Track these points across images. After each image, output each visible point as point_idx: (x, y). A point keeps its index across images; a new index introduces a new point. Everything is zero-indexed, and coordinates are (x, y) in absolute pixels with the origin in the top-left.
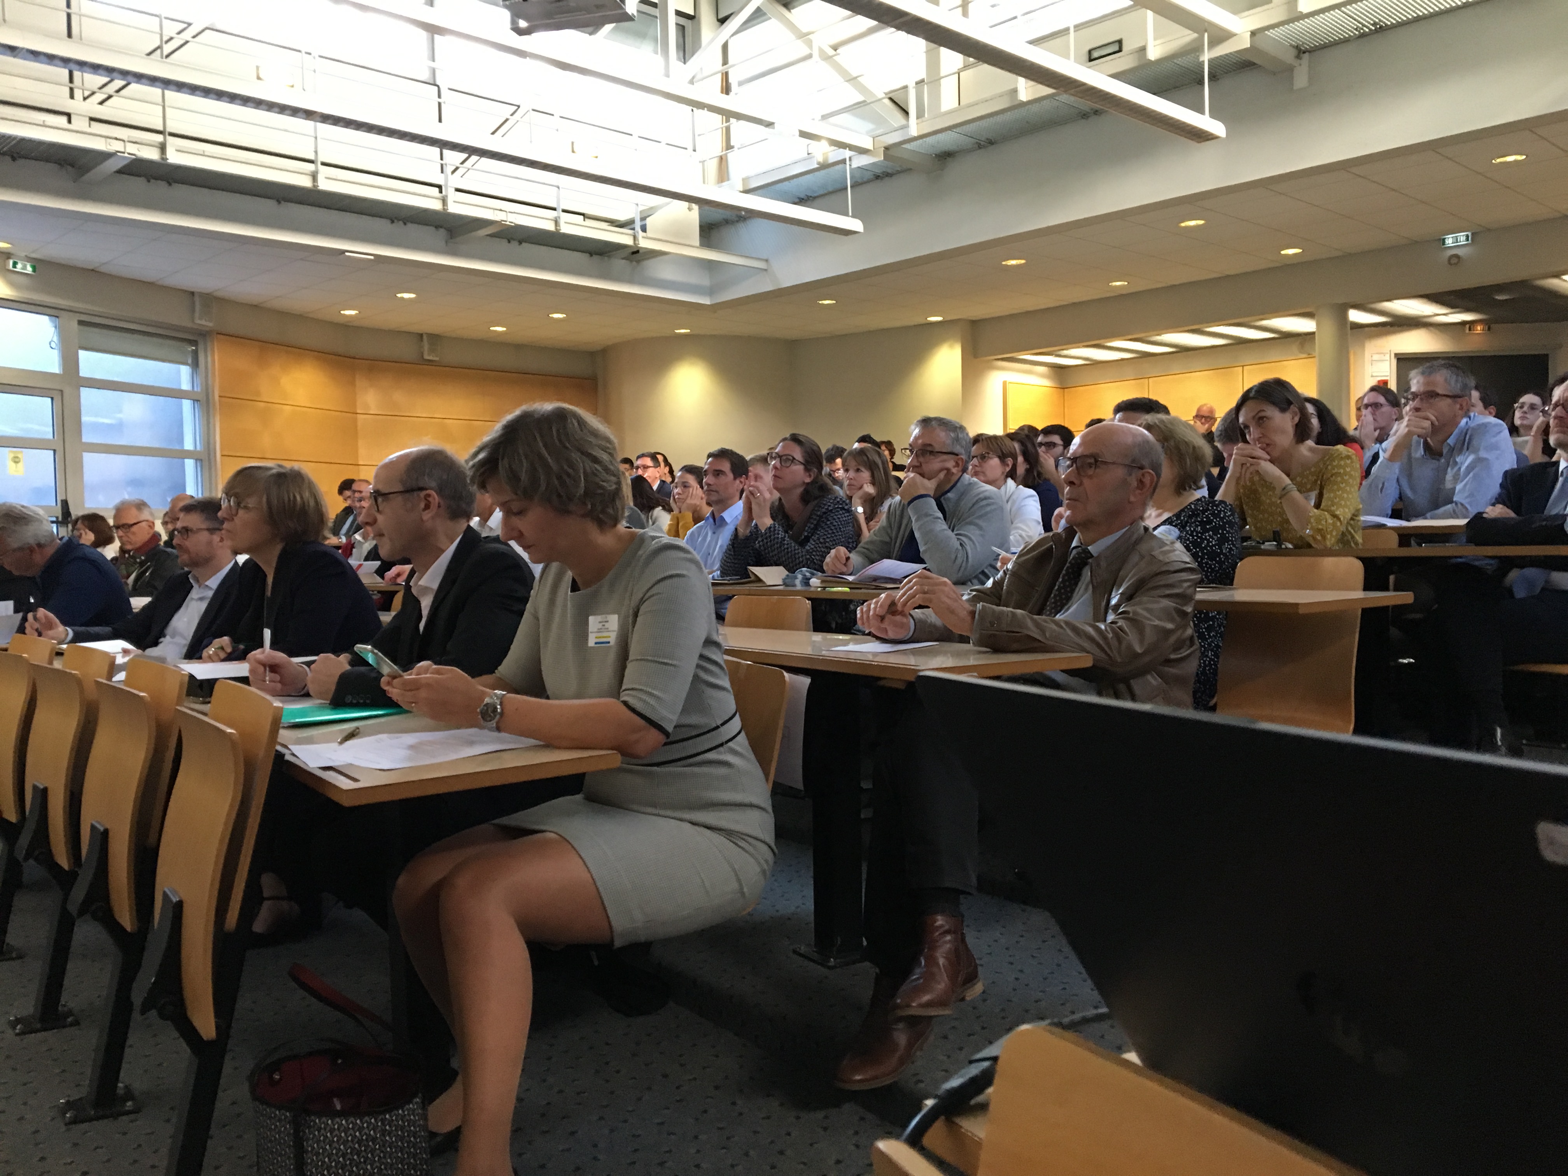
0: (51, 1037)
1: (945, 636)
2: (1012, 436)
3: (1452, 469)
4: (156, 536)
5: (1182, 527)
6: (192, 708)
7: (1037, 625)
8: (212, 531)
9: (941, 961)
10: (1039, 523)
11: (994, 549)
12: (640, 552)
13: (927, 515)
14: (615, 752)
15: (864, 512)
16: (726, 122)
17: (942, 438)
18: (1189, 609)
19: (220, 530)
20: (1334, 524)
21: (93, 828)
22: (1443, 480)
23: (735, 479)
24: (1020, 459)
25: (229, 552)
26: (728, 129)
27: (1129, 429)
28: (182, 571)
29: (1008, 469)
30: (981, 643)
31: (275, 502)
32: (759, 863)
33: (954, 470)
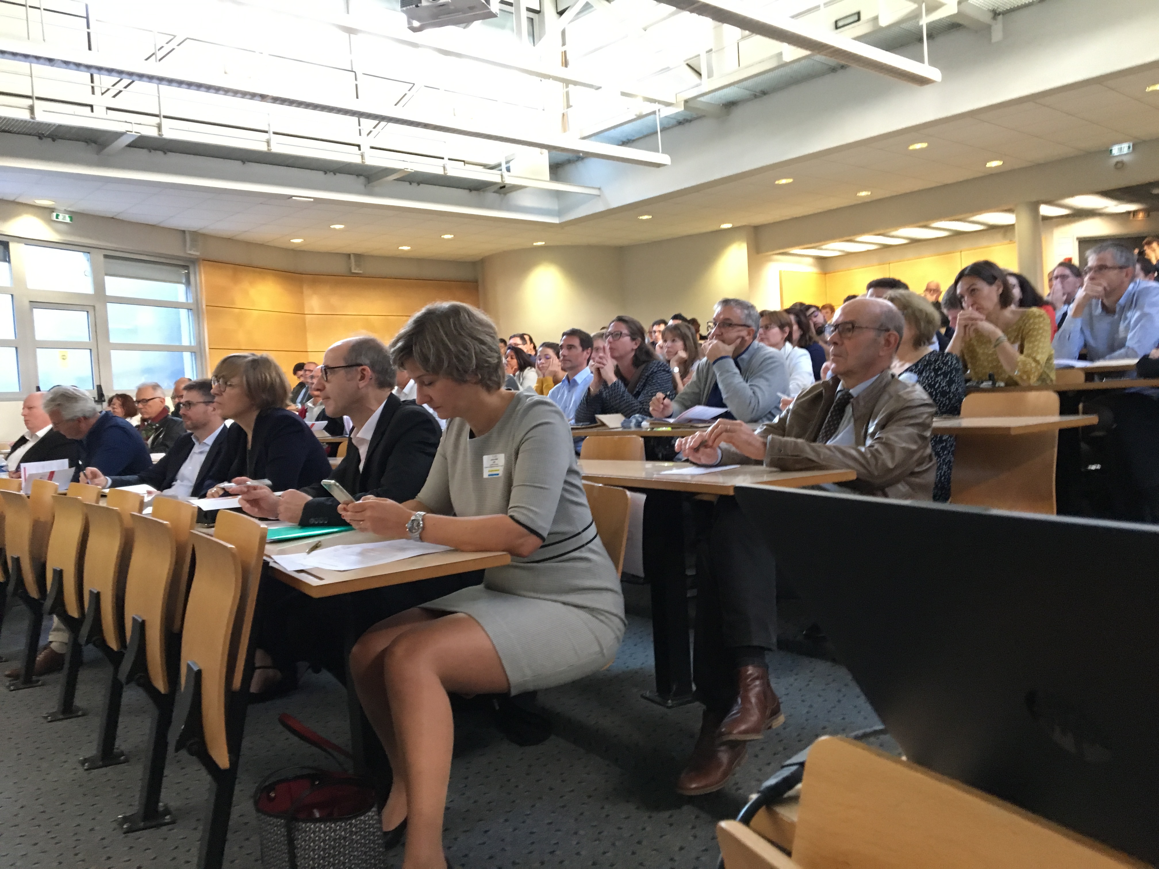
0: (110, 771)
1: (744, 461)
2: (788, 311)
3: (1124, 322)
4: (166, 409)
5: (920, 373)
6: (201, 531)
7: (814, 450)
8: (207, 403)
9: (753, 700)
10: (811, 375)
11: (779, 394)
12: (519, 408)
13: (728, 371)
14: (505, 553)
15: (680, 371)
16: (566, 88)
17: (738, 314)
18: (928, 434)
19: (213, 402)
20: (1036, 367)
21: (134, 620)
22: (1117, 331)
23: (583, 350)
24: (795, 327)
25: (219, 419)
26: (567, 94)
27: (878, 303)
28: (185, 434)
29: (786, 335)
30: (772, 464)
31: (252, 380)
32: (613, 631)
33: (747, 338)
